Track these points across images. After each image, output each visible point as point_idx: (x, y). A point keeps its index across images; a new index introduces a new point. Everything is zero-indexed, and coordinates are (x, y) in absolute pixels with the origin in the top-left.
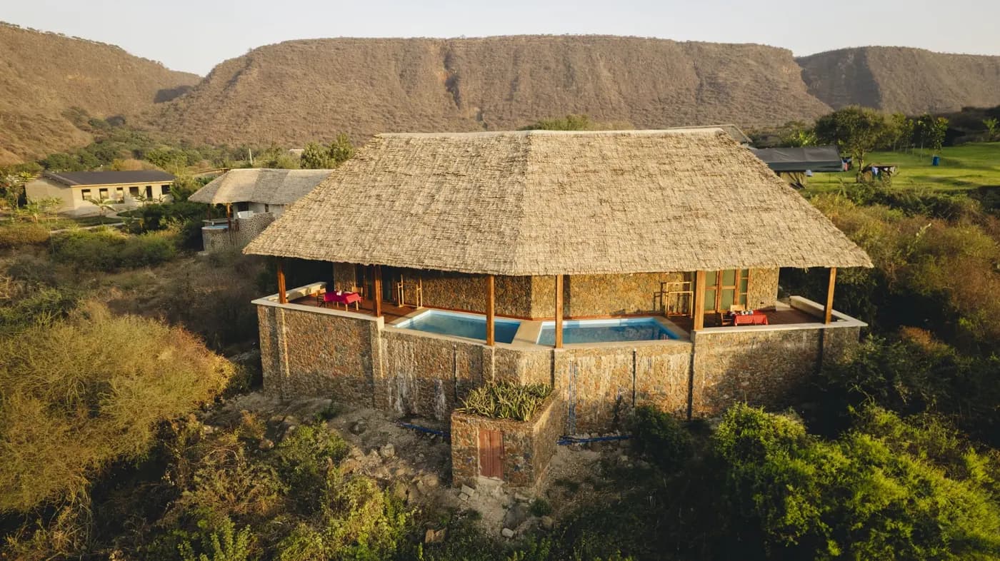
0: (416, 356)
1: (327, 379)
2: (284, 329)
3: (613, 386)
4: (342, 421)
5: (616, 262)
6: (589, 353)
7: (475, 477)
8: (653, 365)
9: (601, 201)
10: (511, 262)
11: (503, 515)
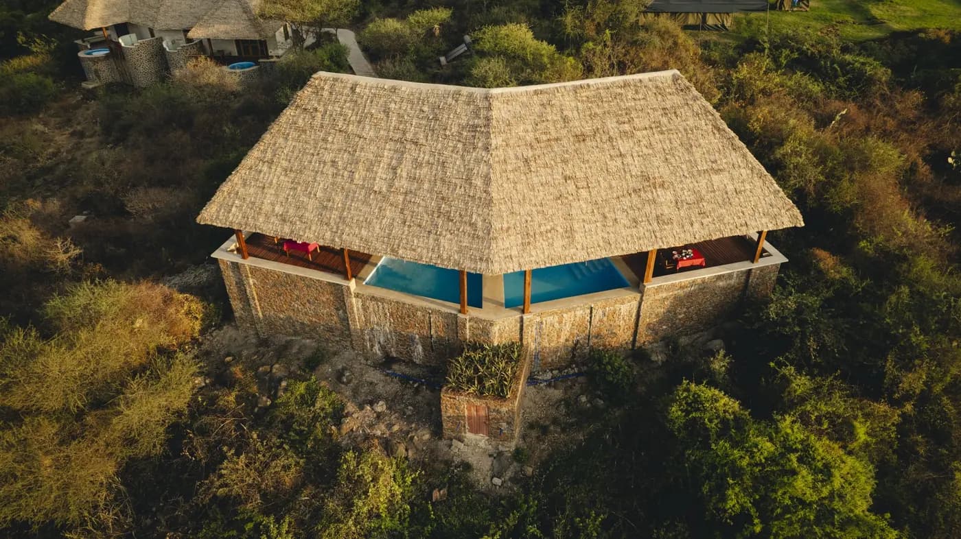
0: (392, 314)
1: (302, 324)
2: (251, 281)
3: (571, 334)
4: (327, 369)
5: (583, 249)
6: (553, 314)
7: (463, 434)
8: (607, 314)
9: (566, 178)
10: (487, 260)
11: (490, 463)
